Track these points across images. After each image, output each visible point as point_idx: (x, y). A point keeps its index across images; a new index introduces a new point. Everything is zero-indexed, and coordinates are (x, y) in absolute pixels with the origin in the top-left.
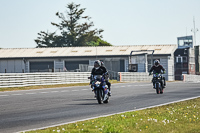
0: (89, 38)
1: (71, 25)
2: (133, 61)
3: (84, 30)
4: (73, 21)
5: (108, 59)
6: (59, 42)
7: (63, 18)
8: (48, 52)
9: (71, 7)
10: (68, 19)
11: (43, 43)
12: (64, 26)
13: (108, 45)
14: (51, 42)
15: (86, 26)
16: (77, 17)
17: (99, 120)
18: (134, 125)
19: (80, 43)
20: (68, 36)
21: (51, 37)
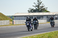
0: (43, 10)
1: (38, 6)
2: (56, 17)
3: (42, 8)
6: (35, 11)
7: (36, 4)
8: (32, 14)
9: (38, 1)
10: (37, 5)
11: (30, 11)
12: (36, 6)
13: (49, 12)
14: (32, 11)
16: (40, 4)
19: (41, 11)
20: (37, 9)
21: (32, 10)
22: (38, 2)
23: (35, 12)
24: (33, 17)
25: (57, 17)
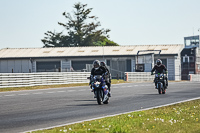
1: (78, 25)
3: (90, 30)
4: (80, 21)
5: (116, 59)
6: (65, 42)
7: (70, 18)
8: (55, 52)
9: (78, 7)
10: (75, 19)
11: (50, 42)
12: (71, 25)
13: (114, 45)
14: (58, 42)
15: (92, 26)
16: (84, 17)
17: (106, 120)
18: (141, 125)
19: (86, 43)
20: (75, 35)
21: (58, 37)
22: (76, 10)
23: (66, 45)
24: (59, 63)
25: (141, 62)
